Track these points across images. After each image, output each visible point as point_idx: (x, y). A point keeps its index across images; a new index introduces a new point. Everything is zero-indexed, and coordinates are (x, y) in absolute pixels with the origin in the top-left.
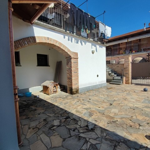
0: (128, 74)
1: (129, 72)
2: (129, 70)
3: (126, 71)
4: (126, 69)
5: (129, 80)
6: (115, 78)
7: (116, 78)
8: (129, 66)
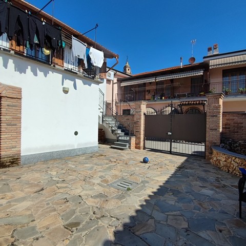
0: (139, 132)
1: (140, 129)
2: (140, 126)
3: (137, 127)
4: (137, 123)
5: (140, 142)
6: (120, 138)
7: (123, 138)
8: (140, 119)
